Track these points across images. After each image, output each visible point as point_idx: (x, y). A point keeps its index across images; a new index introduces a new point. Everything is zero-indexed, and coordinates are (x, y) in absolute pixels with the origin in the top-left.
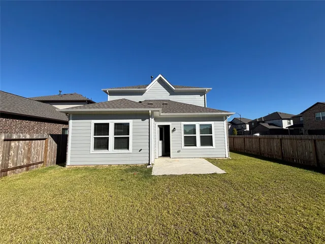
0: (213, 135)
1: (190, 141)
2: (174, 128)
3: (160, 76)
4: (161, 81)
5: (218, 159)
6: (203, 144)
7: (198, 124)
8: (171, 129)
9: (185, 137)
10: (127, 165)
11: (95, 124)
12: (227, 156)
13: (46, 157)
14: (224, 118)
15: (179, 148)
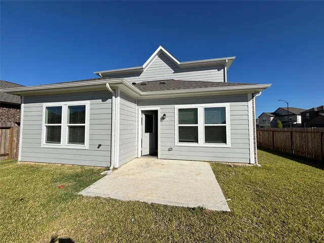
0: (228, 125)
1: (188, 135)
2: (164, 115)
3: (160, 48)
4: (162, 55)
5: (236, 166)
6: (208, 139)
7: (201, 108)
8: (160, 116)
9: (179, 127)
10: (82, 167)
12: (253, 162)
13: (11, 149)
14: (250, 96)
15: (170, 145)
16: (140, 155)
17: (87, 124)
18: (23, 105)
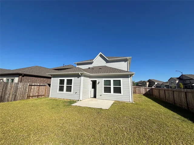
0: (122, 87)
1: (107, 90)
2: (99, 82)
3: (100, 53)
4: (101, 56)
5: (124, 103)
6: (115, 92)
7: (112, 80)
8: (97, 82)
9: (104, 87)
11: (60, 80)
12: (131, 101)
13: (45, 93)
14: (129, 76)
15: (101, 94)
16: (90, 97)
17: (72, 86)
18: (52, 78)
